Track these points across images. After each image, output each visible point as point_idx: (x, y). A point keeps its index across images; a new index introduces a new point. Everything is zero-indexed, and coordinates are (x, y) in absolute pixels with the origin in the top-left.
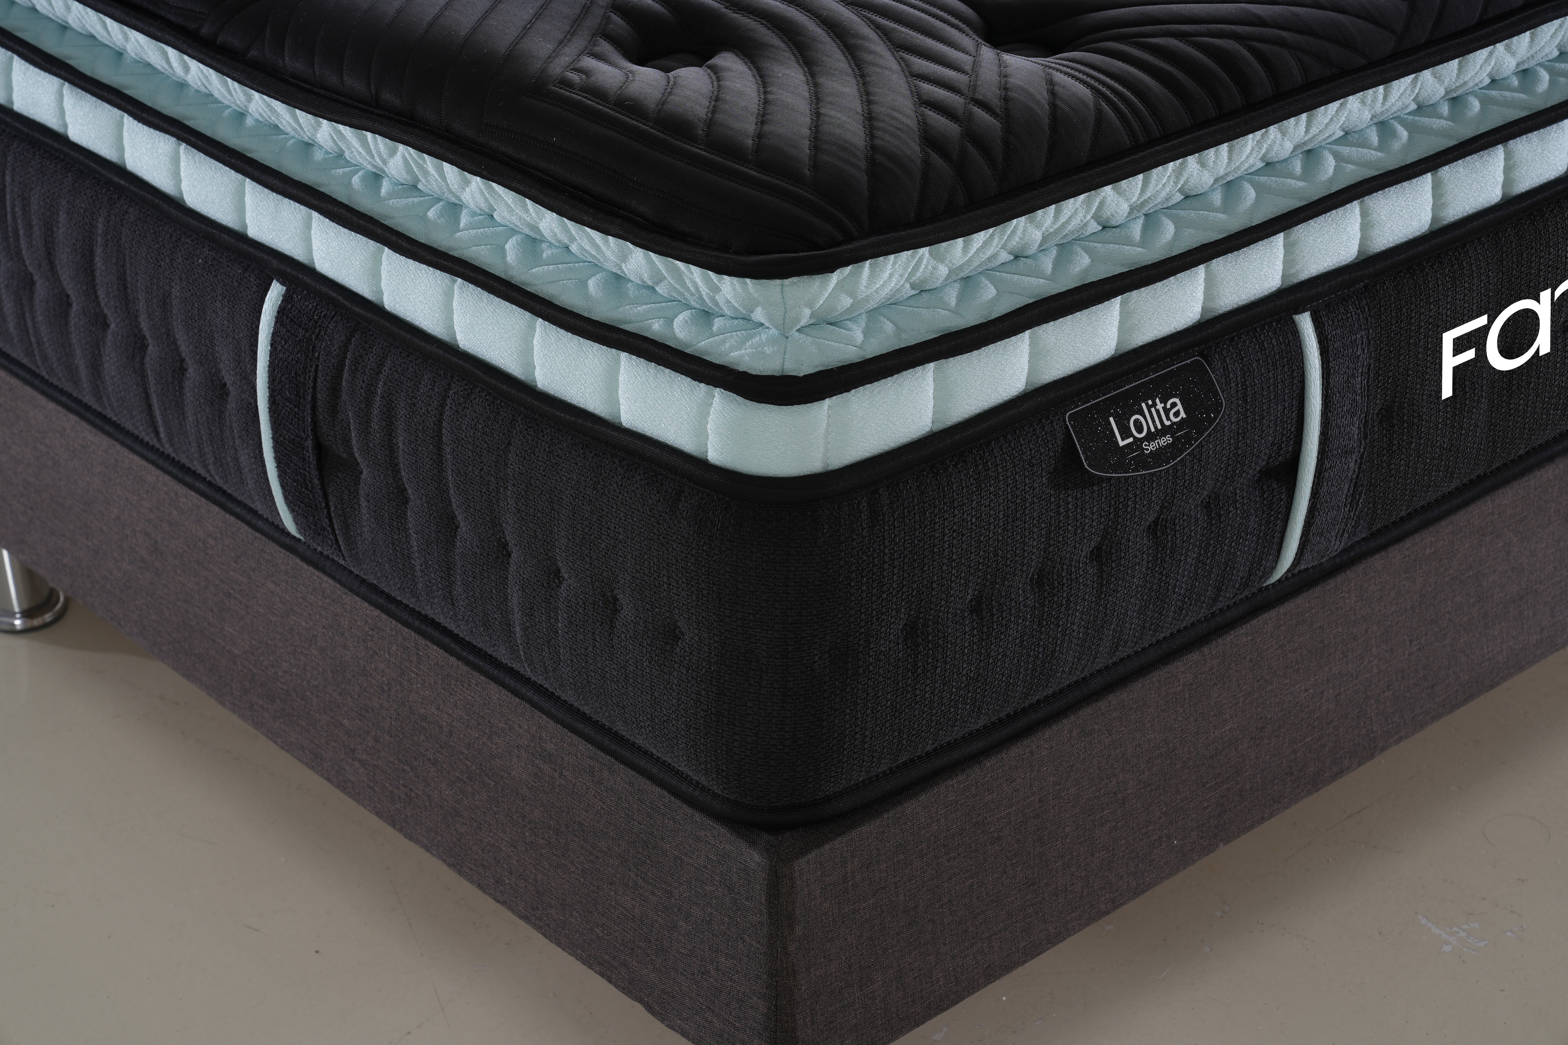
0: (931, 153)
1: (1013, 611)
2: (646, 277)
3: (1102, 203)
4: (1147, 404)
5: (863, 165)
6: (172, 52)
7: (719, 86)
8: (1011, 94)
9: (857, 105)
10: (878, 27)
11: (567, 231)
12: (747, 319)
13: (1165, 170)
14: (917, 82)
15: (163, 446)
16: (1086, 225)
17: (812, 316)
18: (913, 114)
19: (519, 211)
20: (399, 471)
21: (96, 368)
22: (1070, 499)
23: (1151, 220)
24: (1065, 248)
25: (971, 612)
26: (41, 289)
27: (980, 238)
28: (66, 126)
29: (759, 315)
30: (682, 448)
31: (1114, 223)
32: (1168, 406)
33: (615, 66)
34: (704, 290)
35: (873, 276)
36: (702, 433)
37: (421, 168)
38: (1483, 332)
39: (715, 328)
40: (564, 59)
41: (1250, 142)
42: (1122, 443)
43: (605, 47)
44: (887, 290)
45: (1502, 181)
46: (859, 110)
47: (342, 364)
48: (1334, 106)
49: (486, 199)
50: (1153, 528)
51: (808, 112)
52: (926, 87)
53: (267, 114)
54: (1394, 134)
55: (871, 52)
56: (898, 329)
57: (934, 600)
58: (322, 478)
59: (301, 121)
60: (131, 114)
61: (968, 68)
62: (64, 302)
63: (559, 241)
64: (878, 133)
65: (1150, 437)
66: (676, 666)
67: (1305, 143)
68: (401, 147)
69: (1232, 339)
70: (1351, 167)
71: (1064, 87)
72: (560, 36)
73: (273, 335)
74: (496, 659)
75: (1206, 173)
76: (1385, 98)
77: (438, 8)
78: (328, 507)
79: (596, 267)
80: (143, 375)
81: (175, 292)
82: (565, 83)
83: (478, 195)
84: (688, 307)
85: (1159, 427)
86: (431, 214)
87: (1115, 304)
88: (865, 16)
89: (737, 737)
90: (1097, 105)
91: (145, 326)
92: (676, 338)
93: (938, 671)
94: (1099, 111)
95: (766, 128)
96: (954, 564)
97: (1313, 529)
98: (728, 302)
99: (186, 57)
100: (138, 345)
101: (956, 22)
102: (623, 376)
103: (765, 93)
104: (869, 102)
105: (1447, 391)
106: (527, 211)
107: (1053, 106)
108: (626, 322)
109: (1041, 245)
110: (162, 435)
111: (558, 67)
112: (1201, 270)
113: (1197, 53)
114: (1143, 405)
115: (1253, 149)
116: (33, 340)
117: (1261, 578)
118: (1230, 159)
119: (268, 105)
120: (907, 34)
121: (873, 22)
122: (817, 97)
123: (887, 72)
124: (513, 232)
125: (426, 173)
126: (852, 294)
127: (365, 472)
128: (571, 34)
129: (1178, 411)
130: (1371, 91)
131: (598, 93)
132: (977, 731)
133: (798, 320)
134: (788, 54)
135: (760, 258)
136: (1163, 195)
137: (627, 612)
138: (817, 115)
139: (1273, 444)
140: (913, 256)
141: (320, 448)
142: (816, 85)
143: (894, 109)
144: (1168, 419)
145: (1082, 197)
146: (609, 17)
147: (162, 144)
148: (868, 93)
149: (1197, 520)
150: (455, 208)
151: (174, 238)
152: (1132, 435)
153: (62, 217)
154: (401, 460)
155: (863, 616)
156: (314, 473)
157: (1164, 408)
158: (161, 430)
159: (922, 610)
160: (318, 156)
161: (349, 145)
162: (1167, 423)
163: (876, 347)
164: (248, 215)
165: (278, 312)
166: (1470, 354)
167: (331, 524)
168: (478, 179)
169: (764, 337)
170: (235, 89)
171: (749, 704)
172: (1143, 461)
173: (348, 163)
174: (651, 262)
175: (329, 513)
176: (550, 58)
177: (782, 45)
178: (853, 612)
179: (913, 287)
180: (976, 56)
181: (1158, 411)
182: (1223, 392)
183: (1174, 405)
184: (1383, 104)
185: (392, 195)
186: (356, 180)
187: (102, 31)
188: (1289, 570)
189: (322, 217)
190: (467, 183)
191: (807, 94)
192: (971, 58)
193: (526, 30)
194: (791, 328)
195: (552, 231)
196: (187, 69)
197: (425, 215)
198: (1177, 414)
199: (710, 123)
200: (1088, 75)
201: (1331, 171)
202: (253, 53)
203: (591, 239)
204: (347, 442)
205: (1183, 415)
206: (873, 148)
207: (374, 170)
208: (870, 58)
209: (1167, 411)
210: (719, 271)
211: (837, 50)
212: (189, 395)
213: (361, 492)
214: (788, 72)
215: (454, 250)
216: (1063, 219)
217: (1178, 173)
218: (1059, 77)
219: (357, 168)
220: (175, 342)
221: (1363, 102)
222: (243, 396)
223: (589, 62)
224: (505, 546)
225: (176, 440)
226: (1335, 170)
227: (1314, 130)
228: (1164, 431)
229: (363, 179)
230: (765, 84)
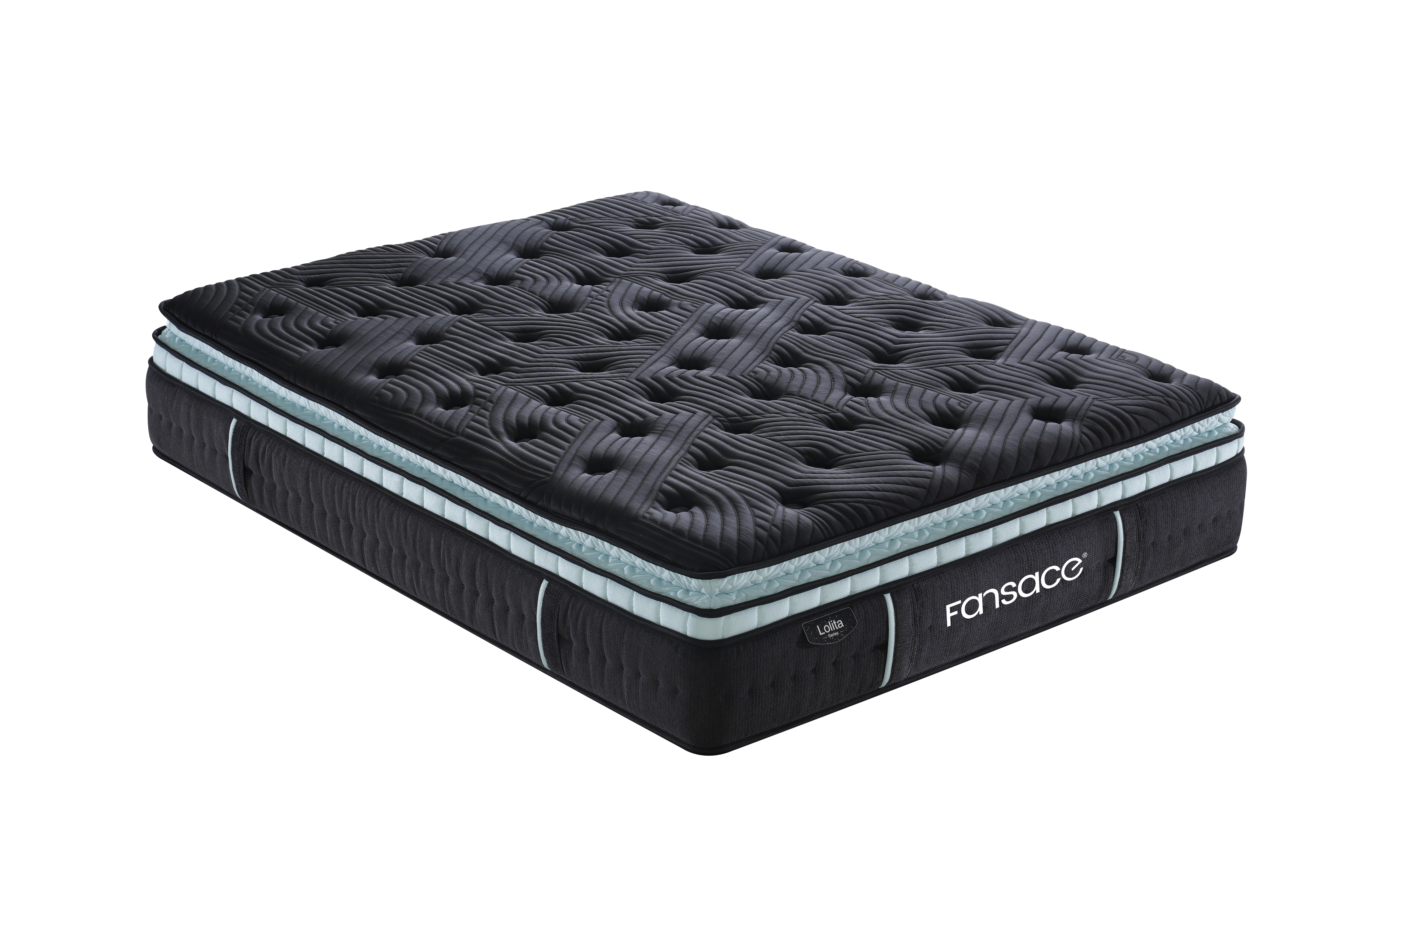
0: (758, 541)
1: (785, 687)
2: (669, 579)
3: (815, 557)
4: (830, 622)
5: (736, 545)
6: (508, 501)
7: (693, 519)
8: (785, 522)
9: (736, 526)
10: (745, 499)
11: (644, 564)
12: (700, 592)
13: (837, 547)
14: (757, 519)
15: (496, 638)
16: (810, 564)
17: (719, 591)
18: (752, 529)
19: (629, 558)
20: (586, 643)
21: (472, 610)
22: (804, 651)
23: (834, 563)
24: (803, 571)
25: (771, 687)
26: (452, 582)
27: (773, 567)
28: (466, 524)
29: (703, 591)
30: (679, 632)
31: (820, 563)
32: (838, 623)
33: (660, 511)
34: (687, 583)
35: (738, 579)
36: (685, 627)
37: (597, 543)
38: (960, 606)
39: (690, 595)
40: (644, 509)
41: (867, 537)
42: (821, 634)
43: (657, 505)
44: (743, 584)
45: (965, 550)
46: (736, 528)
47: (568, 607)
48: (898, 525)
49: (618, 554)
50: (835, 663)
51: (720, 528)
52: (758, 520)
53: (543, 524)
54: (924, 534)
55: (742, 508)
56: (747, 596)
57: (758, 681)
58: (559, 646)
59: (555, 526)
60: (492, 521)
61: (773, 514)
62: (462, 587)
63: (642, 567)
64: (741, 535)
65: (831, 632)
66: (677, 701)
67: (889, 537)
68: (590, 536)
69: (861, 602)
70: (906, 545)
71: (803, 520)
72: (643, 501)
73: (544, 597)
74: (617, 706)
75: (852, 547)
76: (918, 522)
77: (602, 490)
78: (560, 656)
79: (653, 576)
80: (492, 613)
81: (507, 583)
82: (644, 517)
83: (616, 553)
84: (682, 588)
85: (834, 629)
86: (599, 558)
87: (819, 589)
88: (741, 495)
89: (695, 724)
90: (813, 525)
91: (494, 595)
92: (678, 598)
93: (760, 705)
94: (814, 528)
95: (707, 533)
96: (764, 670)
97: (895, 667)
98: (694, 586)
99: (514, 503)
100: (490, 602)
101: (771, 496)
102: (661, 610)
103: (707, 521)
104: (740, 525)
105: (949, 624)
106: (632, 558)
107: (798, 526)
108: (662, 593)
109: (794, 570)
110: (497, 634)
111: (642, 512)
112: (849, 578)
113: (848, 508)
114: (829, 622)
115: (868, 540)
116: (446, 601)
117: (877, 684)
118: (860, 543)
119: (544, 521)
120: (754, 502)
121: (744, 497)
122: (723, 523)
123: (746, 515)
124: (627, 564)
125: (598, 545)
126: (731, 585)
127: (574, 644)
128: (646, 500)
129: (841, 624)
130: (912, 520)
131: (655, 521)
132: (775, 728)
133: (715, 592)
134: (716, 508)
135: (703, 573)
136: (836, 554)
137: (661, 685)
138: (723, 529)
139: (877, 637)
140: (751, 573)
141: (559, 636)
142: (723, 519)
143: (747, 527)
144: (838, 627)
145: (808, 555)
146: (658, 494)
147: (504, 532)
148: (739, 522)
149: (850, 662)
150: (607, 556)
151: (507, 565)
152: (824, 631)
153: (464, 556)
154: (587, 639)
155: (735, 685)
156: (556, 644)
157: (836, 623)
158: (497, 632)
159: (754, 684)
160: (560, 538)
161: (572, 535)
162: (837, 628)
163: (739, 601)
164: (535, 557)
165: (546, 590)
166: (956, 613)
167: (561, 662)
168: (616, 547)
169: (705, 597)
170: (532, 515)
171: (699, 713)
172: (829, 640)
173: (570, 541)
174: (670, 574)
175: (561, 658)
176: (639, 509)
177: (714, 505)
178: (731, 683)
179: (752, 583)
180: (776, 509)
181: (834, 624)
182: (857, 619)
183: (839, 622)
184: (918, 524)
185: (586, 551)
186: (573, 546)
187: (481, 492)
188: (888, 683)
189: (562, 558)
190: (612, 548)
191: (720, 522)
192: (775, 510)
193: (631, 499)
194: (713, 595)
195: (639, 564)
196: (514, 507)
197: (597, 558)
198: (840, 625)
199: (690, 531)
200: (812, 516)
201: (899, 547)
202: (539, 503)
203: (652, 567)
204: (569, 633)
205: (843, 626)
206: (739, 540)
207: (579, 543)
208: (741, 510)
209: (837, 624)
210: (691, 577)
211: (731, 507)
212: (509, 619)
213: (573, 650)
214: (715, 514)
215: (607, 570)
216: (801, 562)
217: (841, 547)
218: (802, 517)
219: (574, 542)
220: (505, 601)
221: (910, 523)
222: (531, 619)
223: (652, 510)
224: (622, 666)
225: (503, 636)
226: (900, 546)
227: (891, 533)
228: (836, 631)
229: (576, 546)
230: (707, 518)
